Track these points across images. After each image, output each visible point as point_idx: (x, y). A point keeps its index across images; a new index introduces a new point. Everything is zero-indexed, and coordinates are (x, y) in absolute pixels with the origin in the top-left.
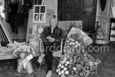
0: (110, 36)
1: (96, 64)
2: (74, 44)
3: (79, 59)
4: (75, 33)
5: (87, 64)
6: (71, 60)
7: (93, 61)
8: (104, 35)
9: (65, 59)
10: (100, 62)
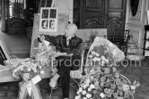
0: (144, 49)
1: (133, 87)
2: (99, 60)
3: (108, 81)
4: (99, 45)
5: (120, 88)
6: (97, 83)
7: (128, 84)
8: (137, 47)
9: (88, 81)
10: (138, 85)
